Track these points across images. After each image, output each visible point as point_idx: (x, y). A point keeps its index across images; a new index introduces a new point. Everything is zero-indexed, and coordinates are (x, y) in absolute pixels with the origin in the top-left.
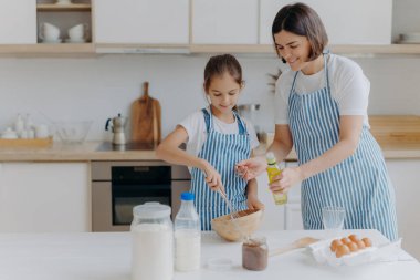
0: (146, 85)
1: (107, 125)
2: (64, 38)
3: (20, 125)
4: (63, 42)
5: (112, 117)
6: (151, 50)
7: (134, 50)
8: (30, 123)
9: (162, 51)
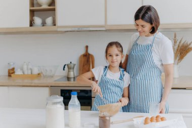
0: (87, 47)
1: (64, 67)
2: (44, 24)
3: (25, 67)
4: (43, 26)
5: (67, 63)
6: (85, 29)
7: (76, 29)
8: (30, 67)
9: (91, 29)
